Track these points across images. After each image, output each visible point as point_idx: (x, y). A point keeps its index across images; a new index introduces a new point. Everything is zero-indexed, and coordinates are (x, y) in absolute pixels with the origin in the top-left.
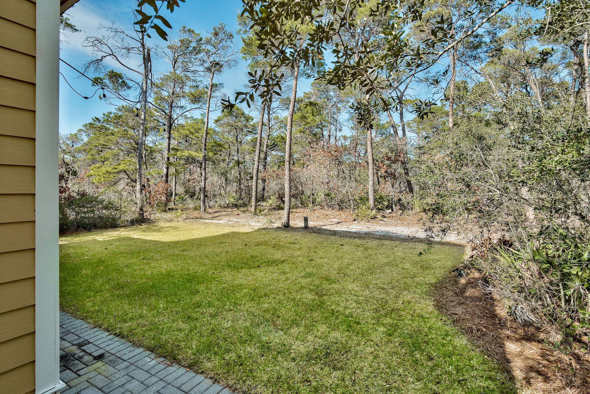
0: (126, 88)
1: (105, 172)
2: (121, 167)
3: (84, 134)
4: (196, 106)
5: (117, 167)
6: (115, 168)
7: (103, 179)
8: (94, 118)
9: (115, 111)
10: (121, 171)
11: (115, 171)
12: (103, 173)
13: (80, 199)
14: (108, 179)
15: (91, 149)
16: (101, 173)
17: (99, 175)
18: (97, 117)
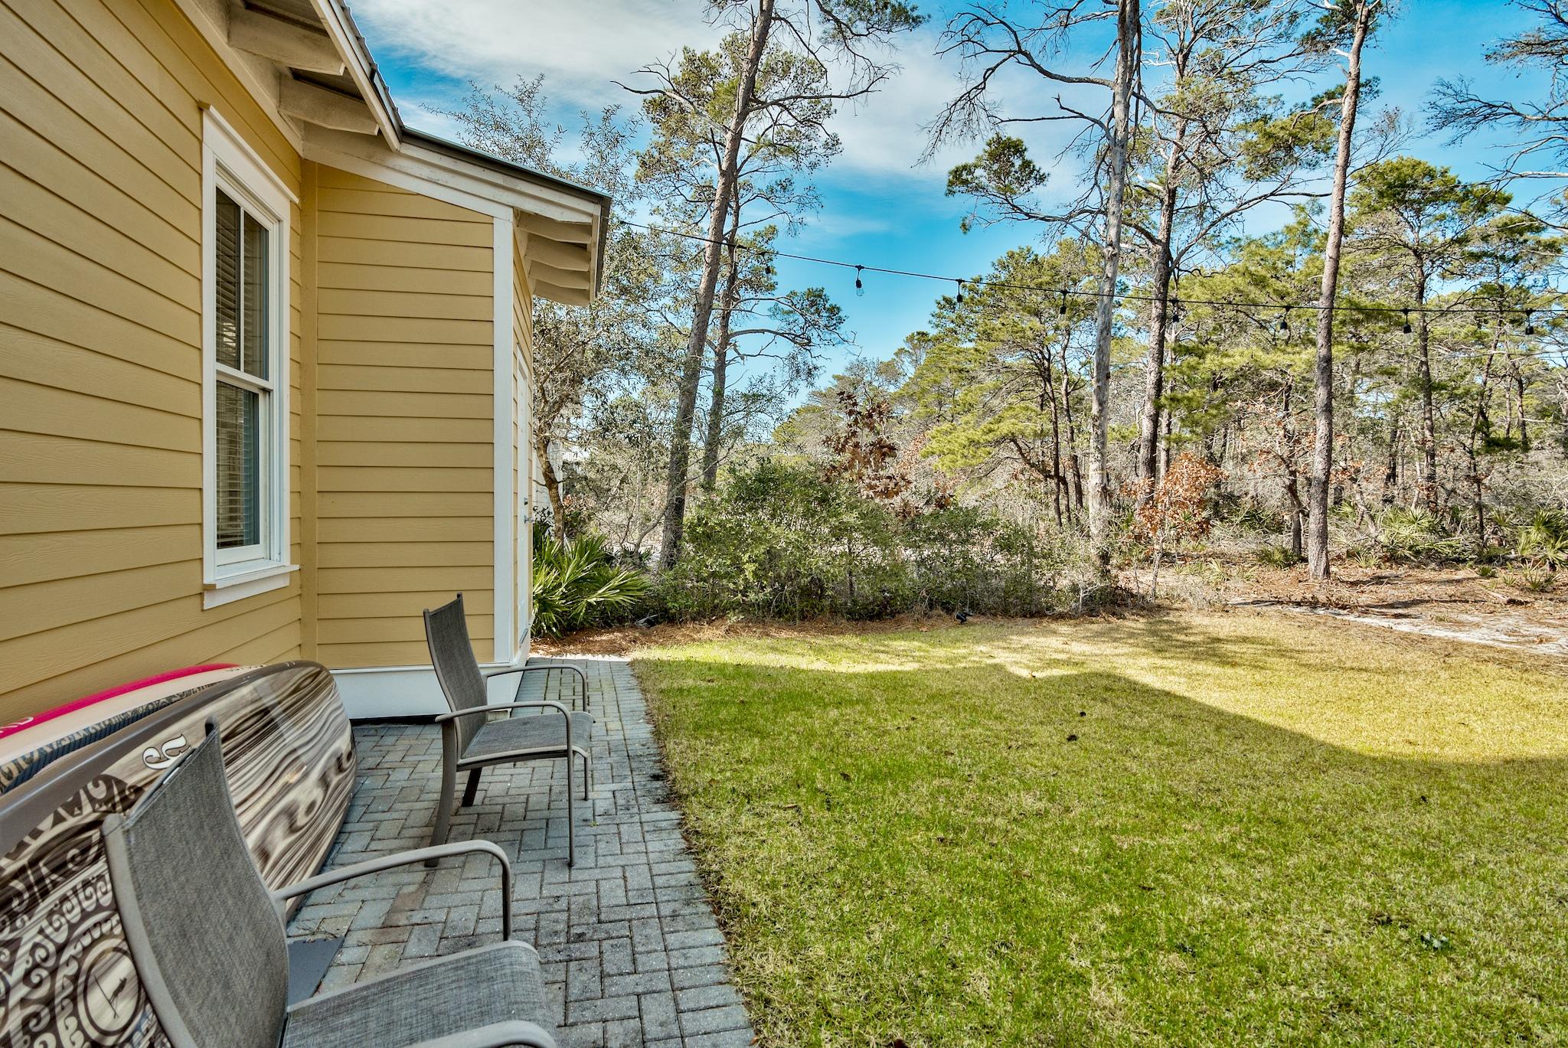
0: (1032, 182)
1: (967, 443)
2: (1005, 428)
3: (906, 359)
4: (1266, 187)
5: (995, 427)
6: (991, 431)
7: (961, 462)
8: (940, 299)
9: (992, 271)
10: (1004, 438)
11: (990, 437)
12: (960, 445)
13: (935, 516)
14: (974, 462)
15: (924, 391)
16: (956, 447)
17: (952, 452)
18: (948, 296)
